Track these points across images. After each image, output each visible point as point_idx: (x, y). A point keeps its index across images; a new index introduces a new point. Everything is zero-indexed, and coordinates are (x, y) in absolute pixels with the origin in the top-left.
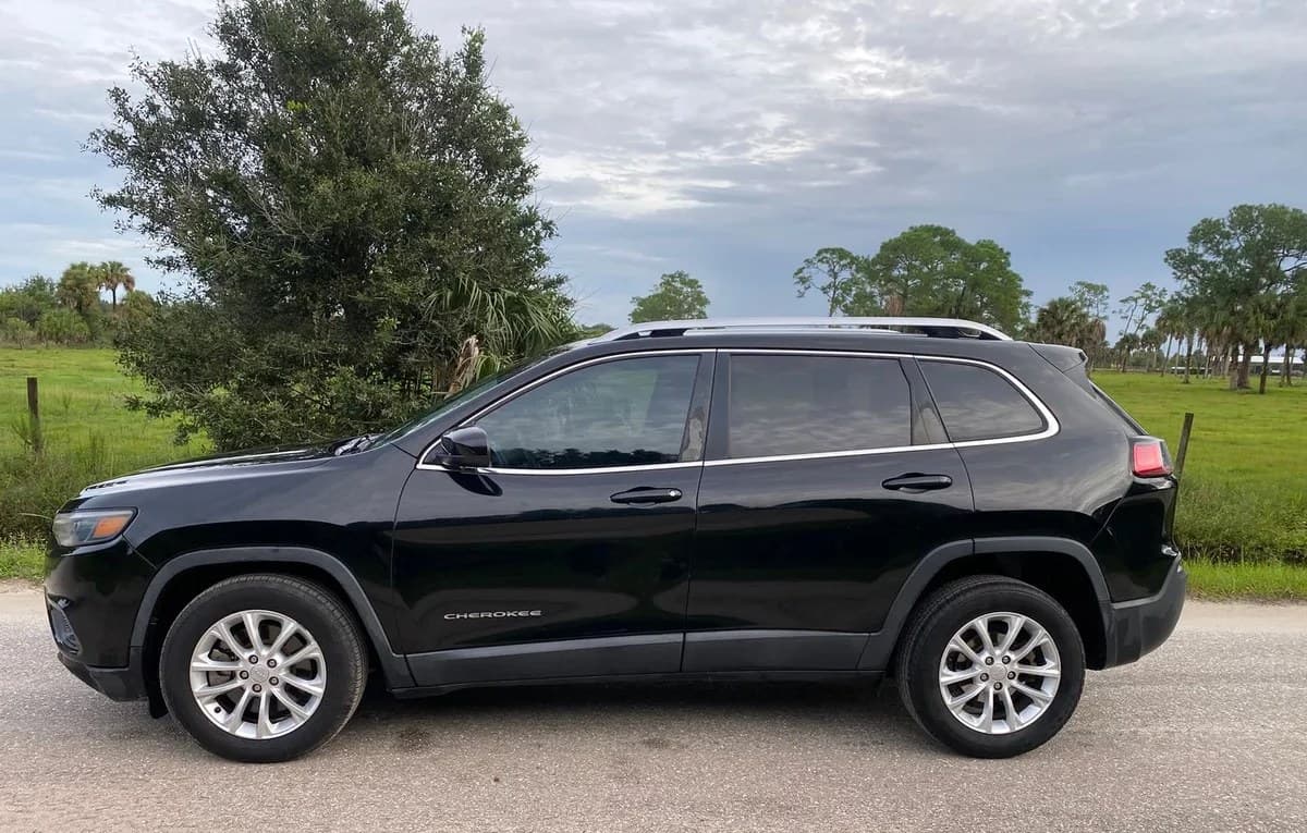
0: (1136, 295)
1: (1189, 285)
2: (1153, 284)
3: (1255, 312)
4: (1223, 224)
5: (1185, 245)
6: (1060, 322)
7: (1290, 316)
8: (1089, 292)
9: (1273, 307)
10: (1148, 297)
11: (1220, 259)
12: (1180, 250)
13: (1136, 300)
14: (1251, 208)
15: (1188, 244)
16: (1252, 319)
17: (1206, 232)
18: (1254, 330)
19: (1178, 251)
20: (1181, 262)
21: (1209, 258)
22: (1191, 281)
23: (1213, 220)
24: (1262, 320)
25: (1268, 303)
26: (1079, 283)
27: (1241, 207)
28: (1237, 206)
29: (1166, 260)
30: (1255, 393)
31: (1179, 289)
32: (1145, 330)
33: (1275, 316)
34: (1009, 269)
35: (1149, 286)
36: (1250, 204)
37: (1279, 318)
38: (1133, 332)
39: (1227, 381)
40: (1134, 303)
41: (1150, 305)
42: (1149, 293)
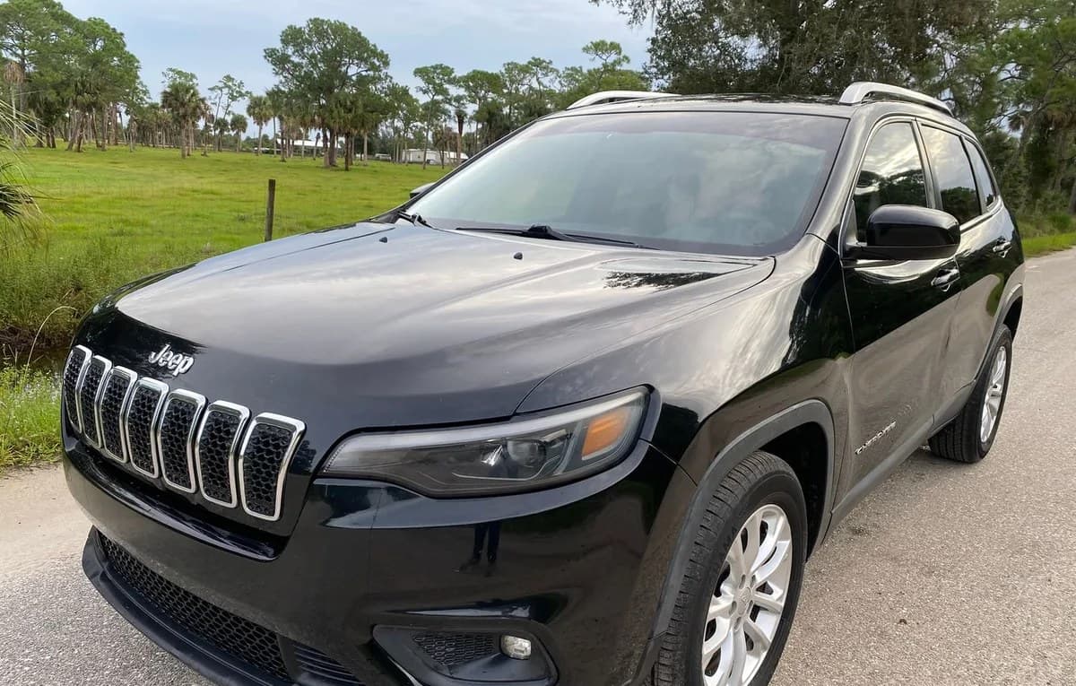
0: (221, 85)
1: (283, 81)
2: (232, 77)
3: (336, 107)
4: (304, 32)
5: (278, 45)
6: (183, 104)
7: (360, 111)
8: (180, 78)
9: (348, 103)
10: (229, 87)
11: (305, 61)
12: (275, 49)
13: (221, 89)
14: (323, 21)
15: (281, 45)
16: (336, 112)
17: (292, 36)
18: (338, 120)
19: (273, 50)
20: (278, 60)
21: (296, 59)
22: (285, 77)
23: (297, 27)
24: (343, 114)
25: (345, 100)
26: (171, 70)
27: (315, 19)
28: (313, 18)
29: (265, 57)
30: (342, 170)
31: (277, 83)
32: (231, 116)
33: (350, 111)
34: (126, 49)
35: (229, 78)
36: (321, 18)
37: (353, 112)
38: (222, 117)
39: (321, 161)
40: (219, 92)
41: (232, 95)
42: (230, 84)
